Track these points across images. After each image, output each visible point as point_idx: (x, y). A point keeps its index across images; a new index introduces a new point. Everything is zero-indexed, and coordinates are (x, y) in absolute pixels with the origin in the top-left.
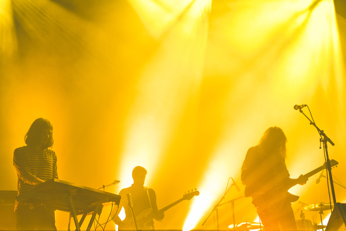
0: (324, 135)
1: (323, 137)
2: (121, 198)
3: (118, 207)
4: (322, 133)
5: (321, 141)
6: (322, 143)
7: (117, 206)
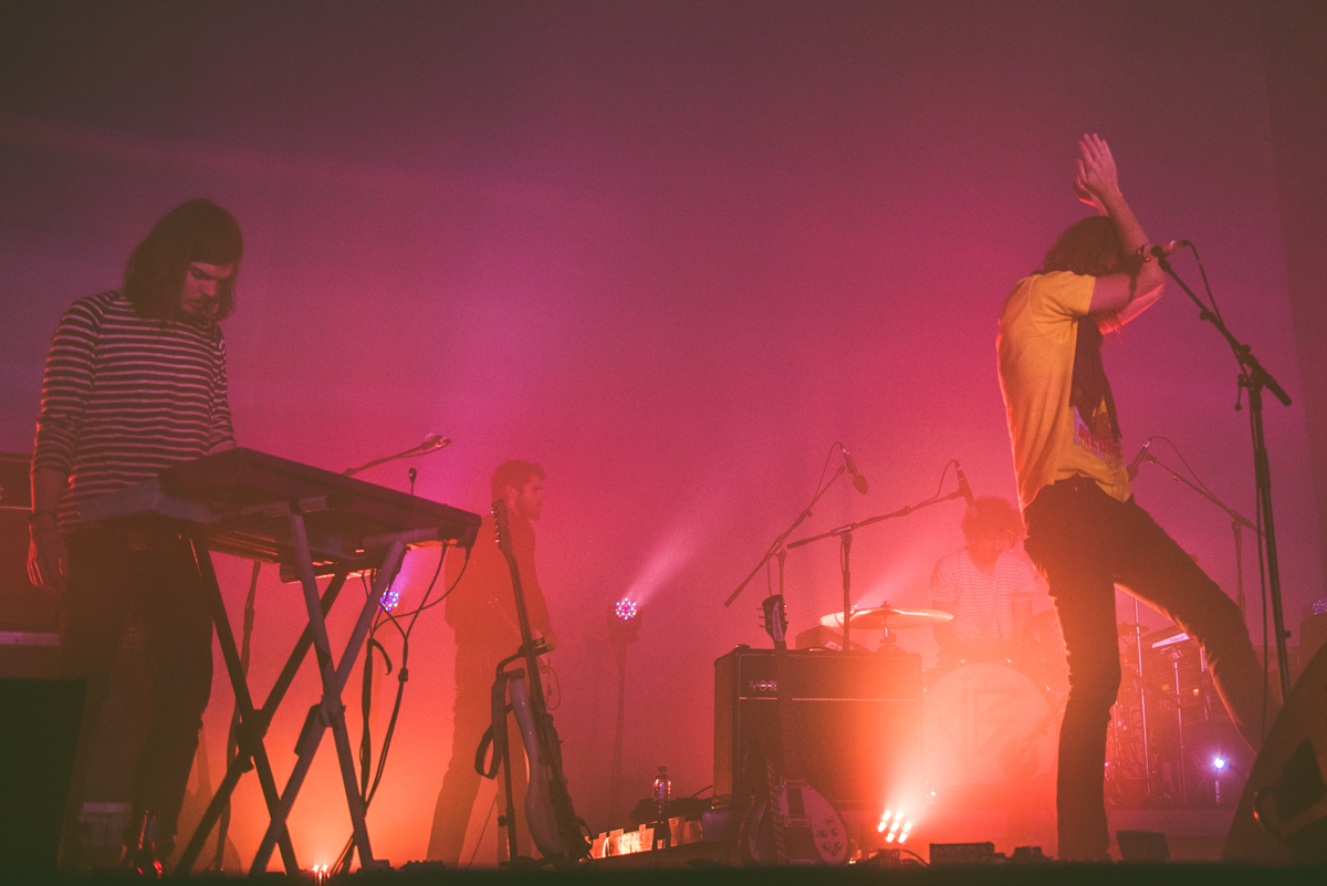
0: (1252, 362)
1: (1249, 371)
2: (479, 525)
3: (467, 558)
4: (1244, 354)
5: (1241, 384)
6: (1245, 390)
7: (463, 551)
